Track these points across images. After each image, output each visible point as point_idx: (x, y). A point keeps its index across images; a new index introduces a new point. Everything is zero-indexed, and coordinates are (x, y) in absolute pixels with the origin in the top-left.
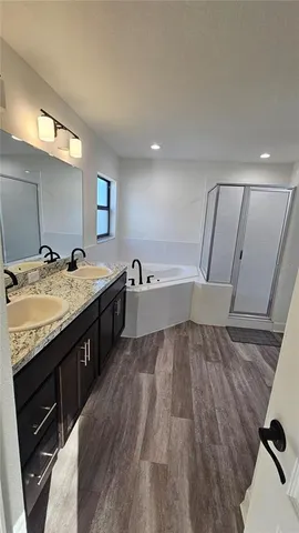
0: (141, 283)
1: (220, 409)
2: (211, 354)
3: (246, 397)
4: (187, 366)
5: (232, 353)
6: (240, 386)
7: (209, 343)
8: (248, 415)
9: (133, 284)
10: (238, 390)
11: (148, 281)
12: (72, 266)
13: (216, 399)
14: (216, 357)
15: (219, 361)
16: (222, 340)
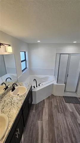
0: (37, 87)
1: (64, 137)
2: (60, 110)
3: (72, 130)
4: (53, 116)
5: (66, 108)
6: (70, 125)
7: (58, 104)
8: (73, 139)
9: (34, 88)
10: (69, 126)
11: (39, 86)
12: (13, 89)
13: (63, 132)
14: (61, 111)
15: (62, 113)
16: (62, 102)
